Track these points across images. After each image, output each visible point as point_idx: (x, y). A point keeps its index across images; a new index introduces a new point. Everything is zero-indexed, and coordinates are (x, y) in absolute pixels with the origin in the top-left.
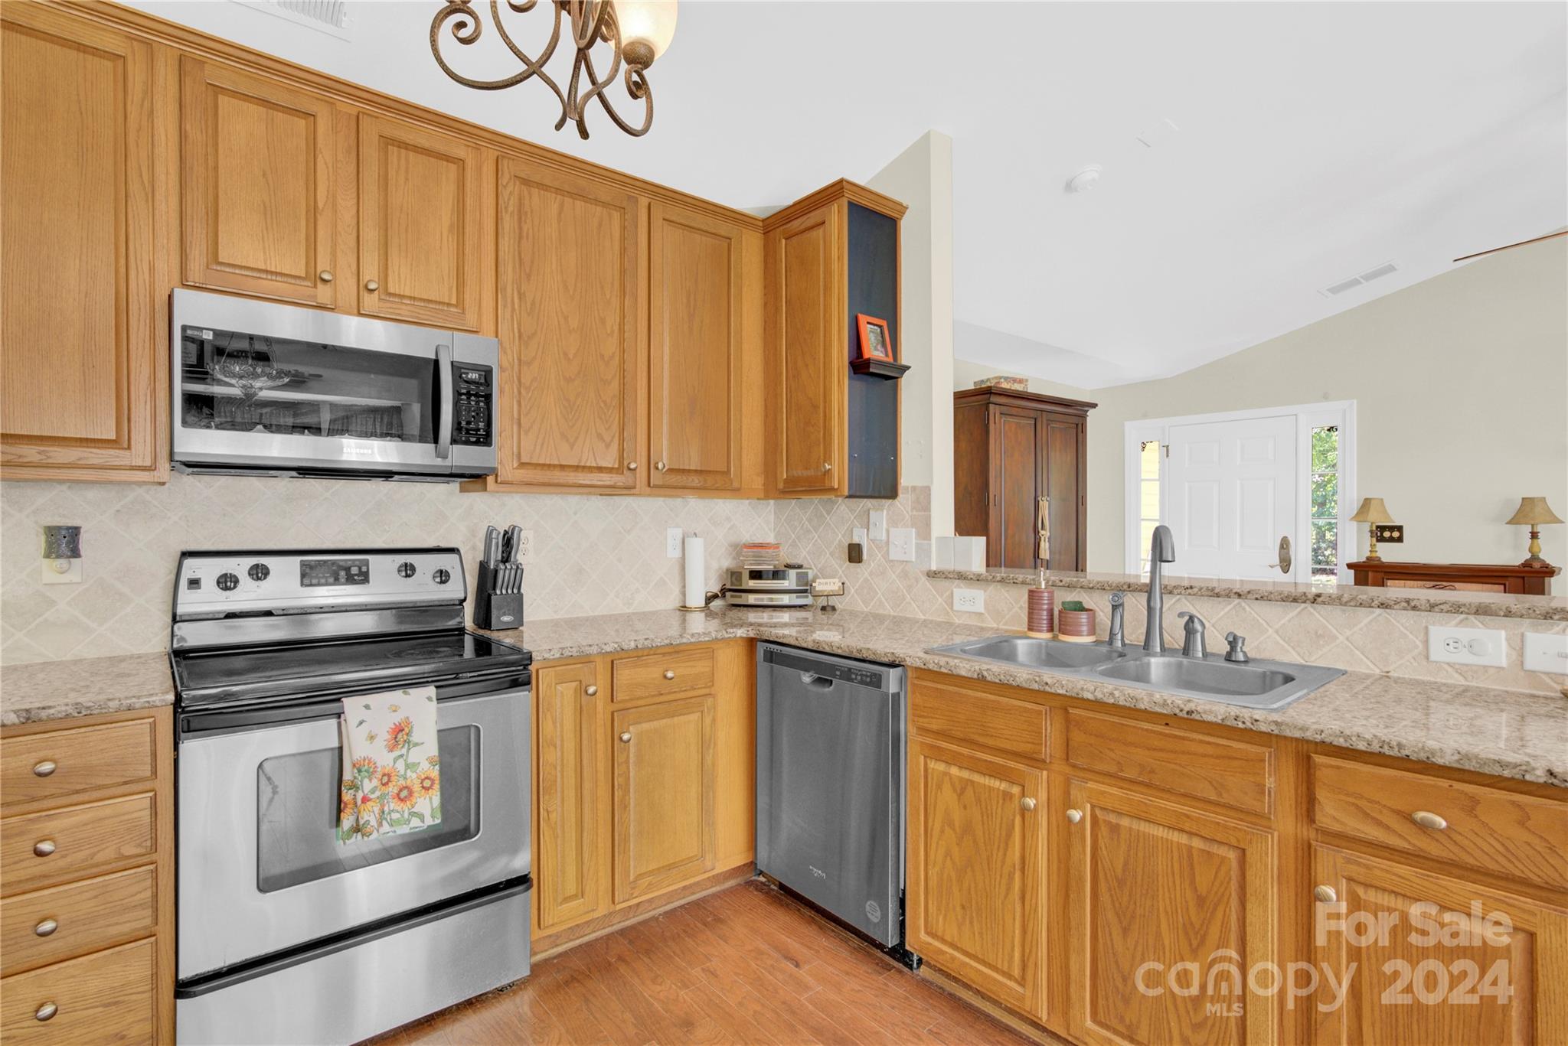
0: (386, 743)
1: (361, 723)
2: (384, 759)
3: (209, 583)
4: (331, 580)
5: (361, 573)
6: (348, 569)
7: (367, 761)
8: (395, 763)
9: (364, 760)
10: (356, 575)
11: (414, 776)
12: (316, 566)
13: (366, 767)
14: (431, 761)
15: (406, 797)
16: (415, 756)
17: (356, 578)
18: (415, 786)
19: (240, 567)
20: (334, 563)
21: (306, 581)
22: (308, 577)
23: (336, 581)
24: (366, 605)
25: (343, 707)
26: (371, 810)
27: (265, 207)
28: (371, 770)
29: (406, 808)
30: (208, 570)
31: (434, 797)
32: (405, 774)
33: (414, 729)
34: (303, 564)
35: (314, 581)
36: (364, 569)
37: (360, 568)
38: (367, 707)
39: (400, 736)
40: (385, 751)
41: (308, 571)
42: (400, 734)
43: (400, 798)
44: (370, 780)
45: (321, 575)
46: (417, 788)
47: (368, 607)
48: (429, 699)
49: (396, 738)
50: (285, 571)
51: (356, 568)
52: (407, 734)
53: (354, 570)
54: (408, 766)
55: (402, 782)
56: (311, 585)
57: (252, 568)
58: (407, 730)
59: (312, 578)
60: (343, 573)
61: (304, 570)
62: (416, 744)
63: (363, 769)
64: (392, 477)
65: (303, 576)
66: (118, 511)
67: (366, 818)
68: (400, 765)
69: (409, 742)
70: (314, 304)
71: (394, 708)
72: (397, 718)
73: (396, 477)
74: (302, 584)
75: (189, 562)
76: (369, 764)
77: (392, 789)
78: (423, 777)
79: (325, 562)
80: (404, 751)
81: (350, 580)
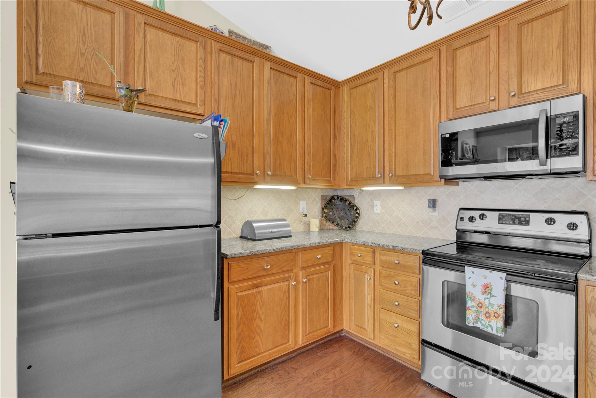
0: (481, 290)
1: (470, 278)
2: (480, 297)
3: (466, 219)
4: (511, 222)
5: (525, 221)
6: (519, 218)
7: (470, 294)
8: (484, 300)
9: (469, 293)
10: (523, 221)
11: (492, 309)
12: (505, 216)
13: (470, 296)
14: (499, 306)
15: (488, 317)
16: (493, 301)
17: (523, 222)
18: (492, 314)
19: (476, 214)
20: (513, 215)
21: (501, 222)
22: (501, 220)
23: (514, 223)
24: (531, 236)
25: (464, 269)
26: (470, 313)
27: (471, 82)
28: (472, 298)
29: (488, 321)
30: (467, 214)
31: (498, 323)
32: (489, 307)
33: (493, 289)
34: (500, 215)
35: (504, 222)
36: (527, 219)
37: (525, 218)
38: (473, 272)
39: (487, 289)
40: (481, 294)
41: (502, 218)
42: (487, 288)
43: (486, 316)
44: (471, 302)
45: (507, 220)
46: (492, 315)
47: (532, 237)
48: (501, 278)
49: (485, 290)
50: (492, 217)
51: (524, 218)
52: (490, 290)
53: (523, 219)
54: (490, 304)
55: (487, 309)
56: (502, 224)
57: (480, 215)
58: (490, 288)
59: (503, 220)
60: (517, 220)
61: (500, 217)
62: (493, 296)
63: (469, 296)
64: (525, 177)
65: (500, 219)
66: (447, 194)
67: (468, 316)
68: (487, 302)
69: (491, 294)
70: (489, 111)
71: (485, 277)
72: (486, 281)
73: (528, 177)
74: (499, 223)
75: (462, 211)
76: (471, 295)
77: (483, 310)
78: (495, 312)
79: (509, 214)
80: (489, 297)
81: (520, 223)
